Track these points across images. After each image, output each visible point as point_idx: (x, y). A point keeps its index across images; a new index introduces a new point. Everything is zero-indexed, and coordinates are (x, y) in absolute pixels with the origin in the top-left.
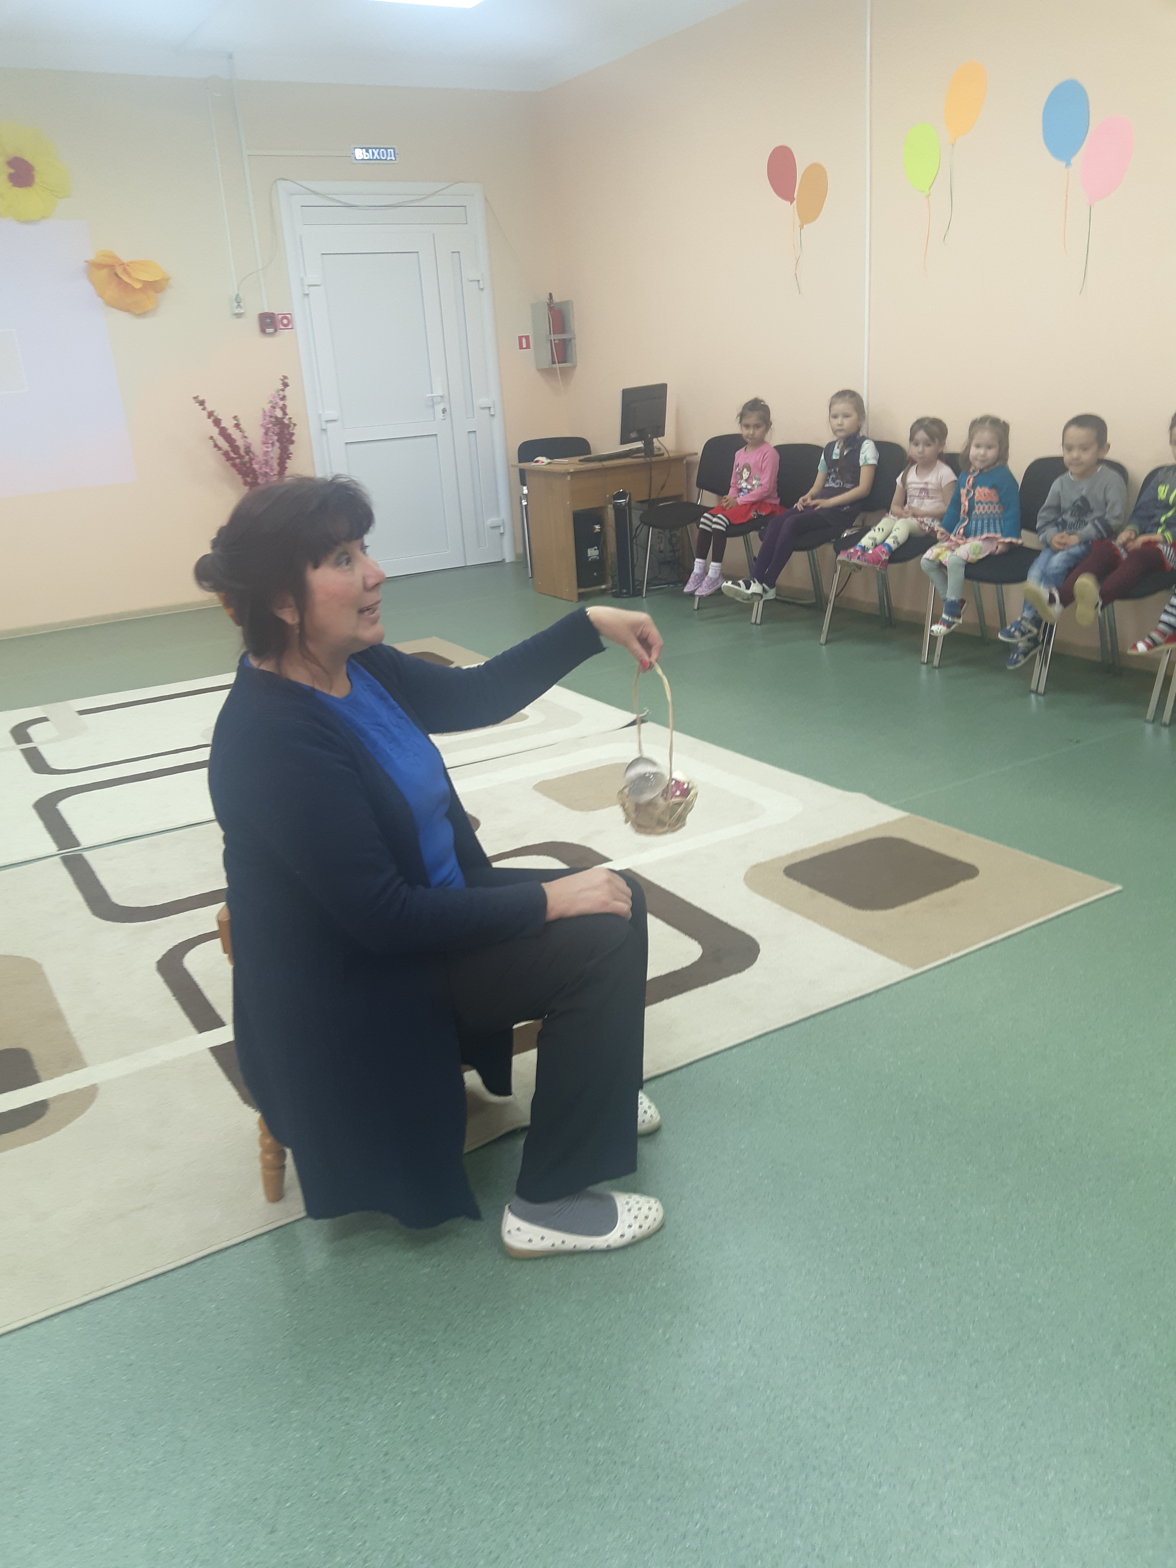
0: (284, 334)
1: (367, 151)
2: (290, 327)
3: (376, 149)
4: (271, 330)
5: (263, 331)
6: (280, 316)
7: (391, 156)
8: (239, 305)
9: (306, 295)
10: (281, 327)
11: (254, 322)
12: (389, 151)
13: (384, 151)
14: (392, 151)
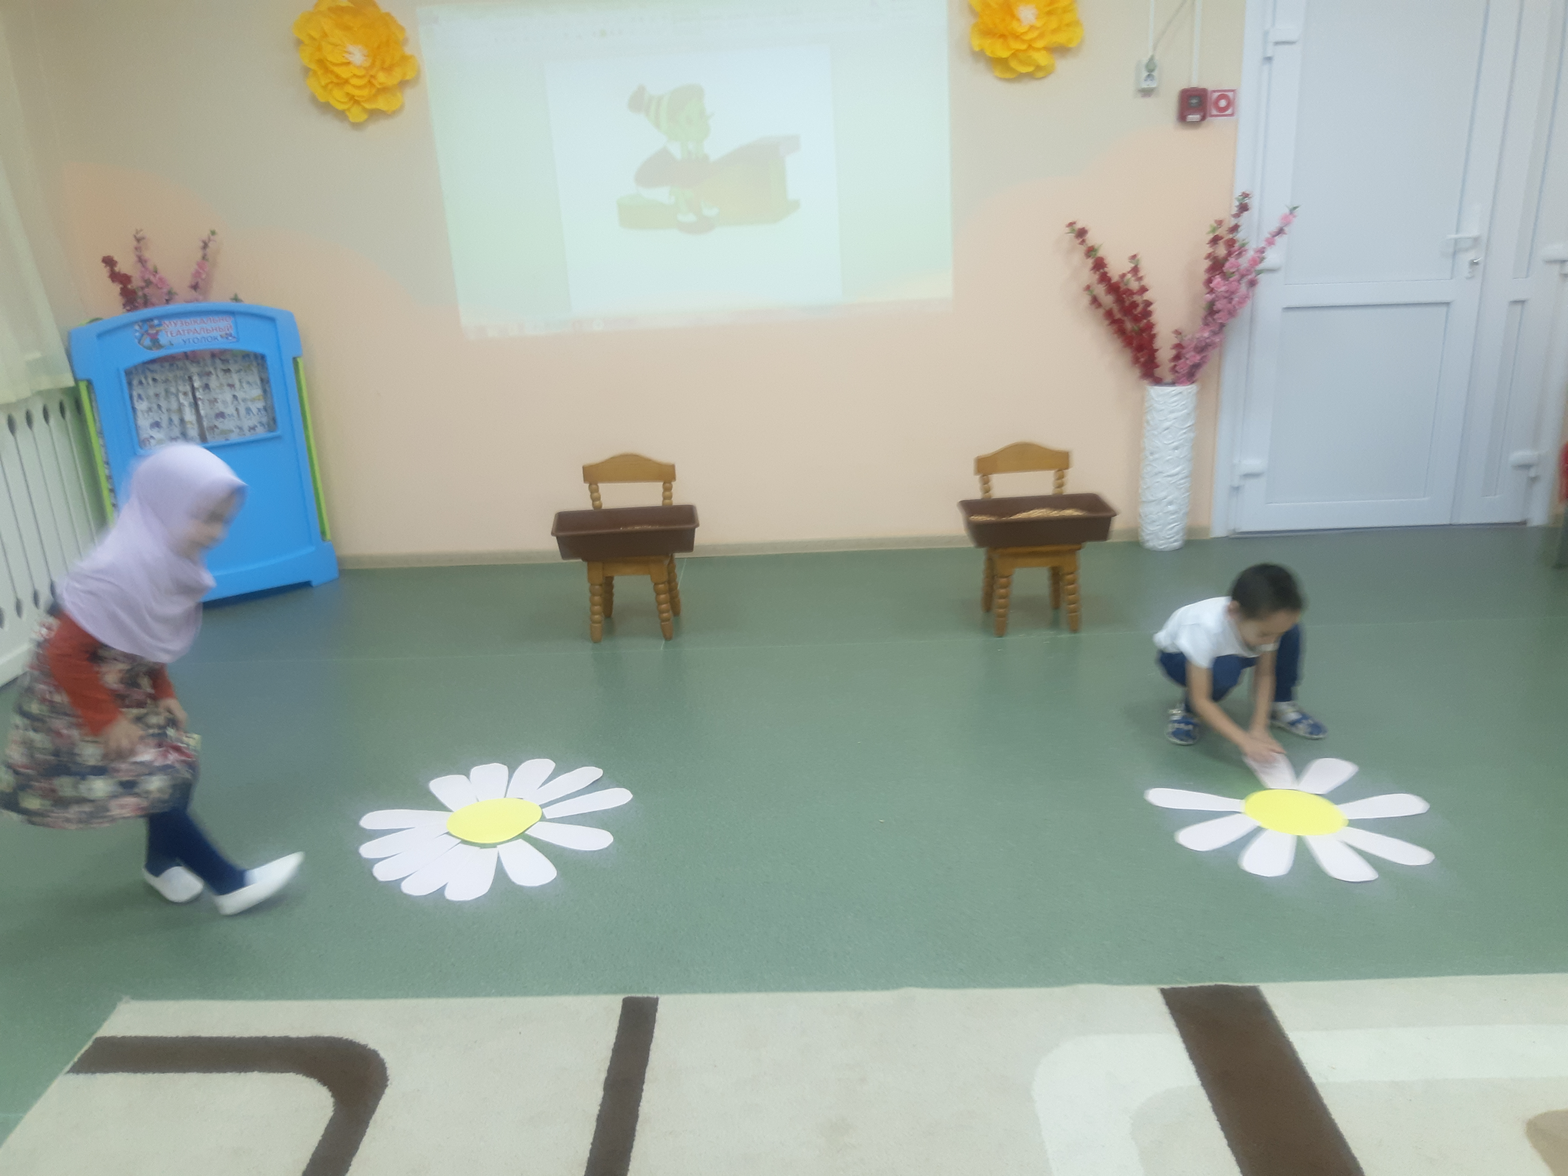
0: (1217, 124)
2: (1229, 112)
4: (1196, 118)
5: (1182, 117)
6: (1216, 95)
8: (1149, 76)
9: (1269, 59)
10: (1214, 112)
11: (1170, 103)
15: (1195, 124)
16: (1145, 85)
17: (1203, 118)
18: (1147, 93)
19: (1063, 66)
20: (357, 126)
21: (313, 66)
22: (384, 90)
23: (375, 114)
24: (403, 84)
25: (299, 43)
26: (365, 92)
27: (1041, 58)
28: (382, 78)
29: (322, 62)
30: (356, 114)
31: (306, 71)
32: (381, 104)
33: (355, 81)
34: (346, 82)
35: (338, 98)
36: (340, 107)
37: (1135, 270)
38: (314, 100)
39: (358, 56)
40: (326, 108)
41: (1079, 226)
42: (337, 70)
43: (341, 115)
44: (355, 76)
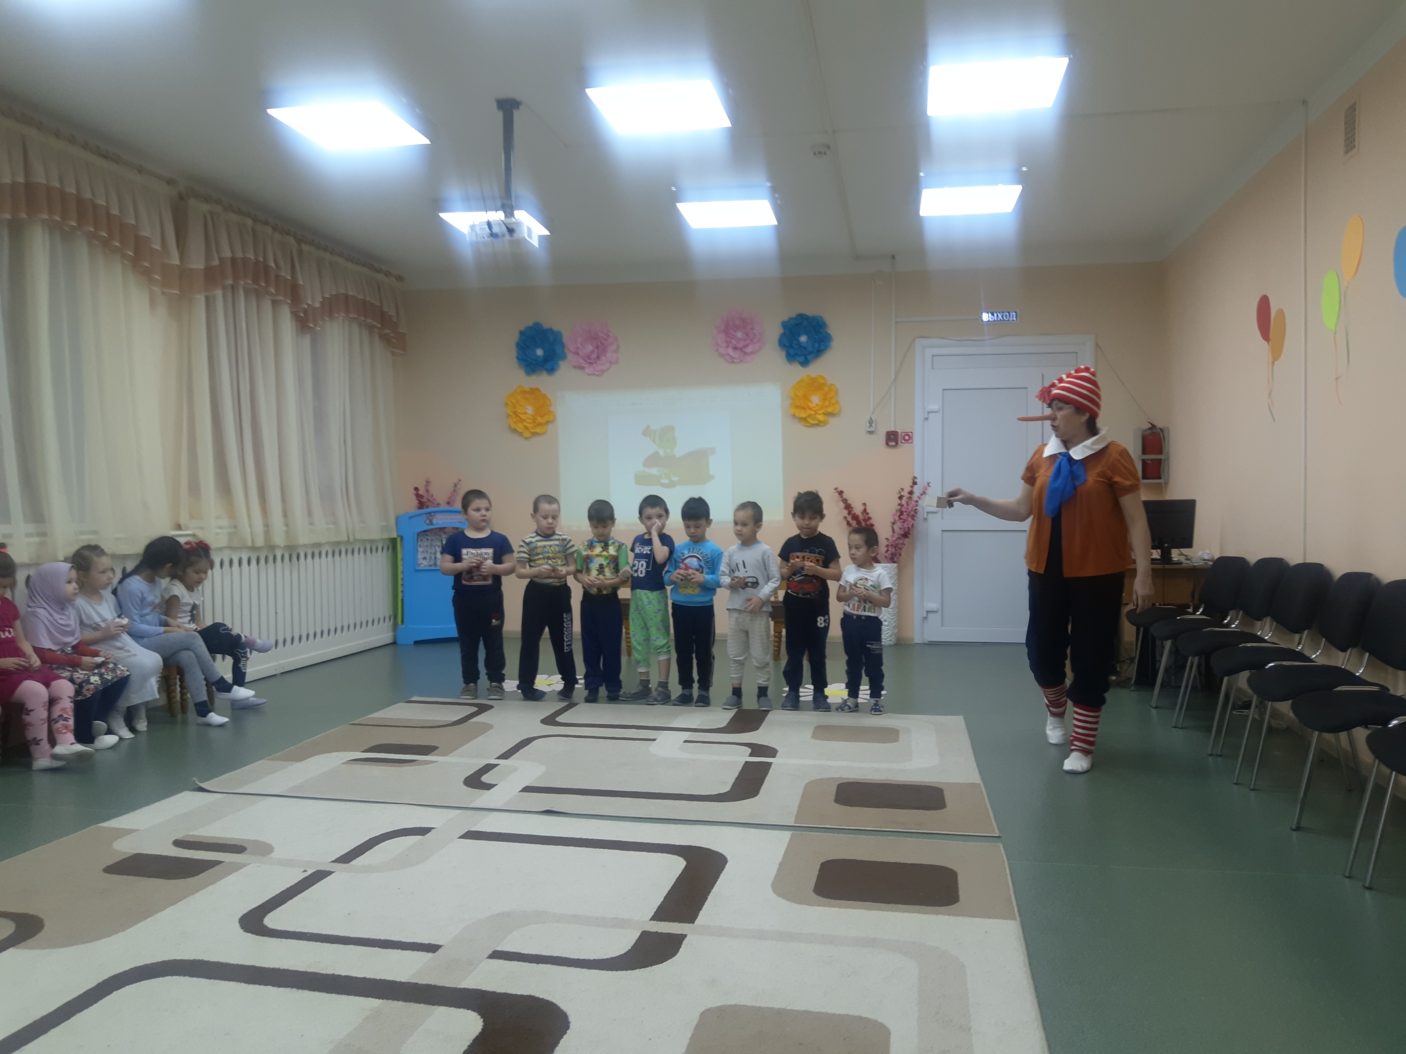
0: (903, 447)
1: (993, 315)
2: (910, 442)
3: (1000, 313)
4: (893, 443)
5: (887, 444)
6: (904, 434)
7: (1013, 318)
8: (871, 425)
9: (927, 419)
10: (903, 441)
11: (881, 437)
12: (1011, 314)
13: (1007, 314)
14: (1014, 314)
15: (893, 447)
16: (869, 430)
17: (897, 444)
18: (871, 433)
19: (832, 421)
20: (526, 438)
21: (511, 414)
22: (540, 424)
23: (535, 434)
24: (548, 422)
25: (507, 404)
26: (531, 425)
27: (821, 418)
28: (540, 420)
29: (515, 413)
30: (527, 434)
31: (508, 416)
32: (538, 430)
33: (528, 421)
34: (525, 420)
35: (520, 427)
36: (520, 430)
37: (865, 510)
38: (510, 427)
39: (530, 410)
40: (514, 431)
41: (839, 489)
42: (521, 416)
43: (520, 434)
44: (528, 418)
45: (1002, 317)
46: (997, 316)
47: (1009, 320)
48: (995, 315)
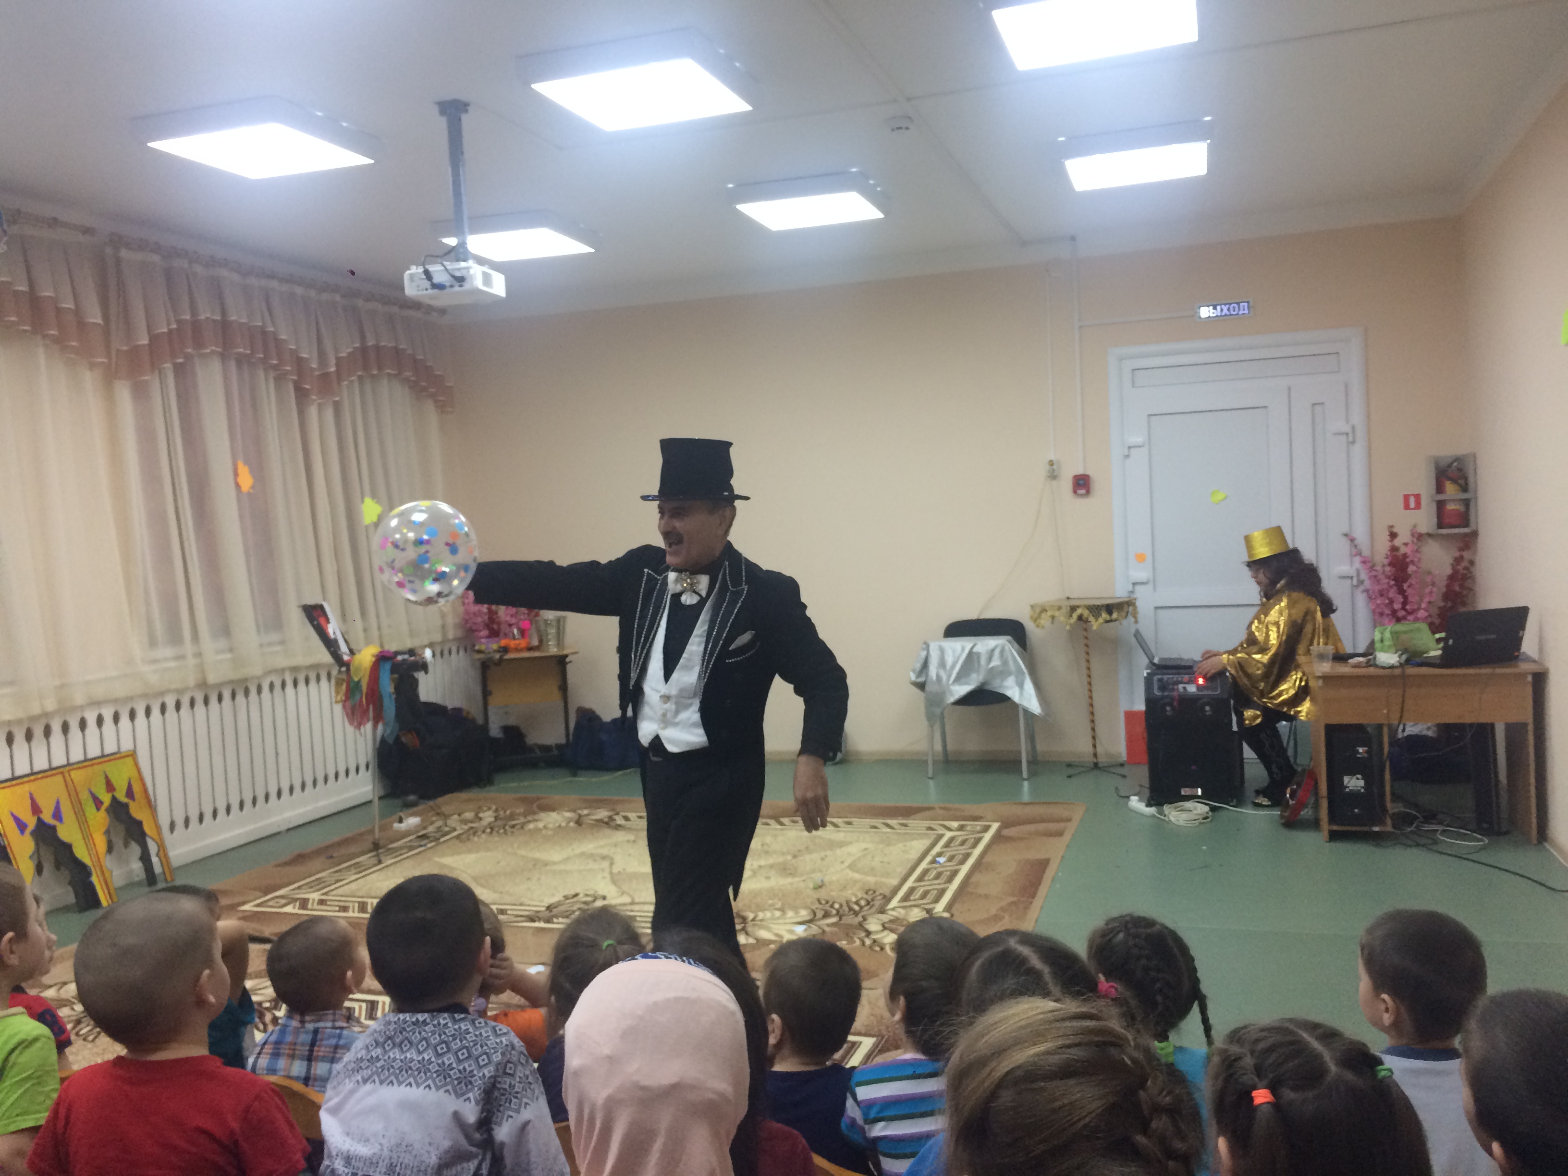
0: (1096, 495)
1: (1215, 308)
3: (1225, 305)
4: (1083, 491)
5: (1075, 492)
7: (1244, 310)
8: (1052, 468)
9: (1128, 456)
11: (1066, 484)
12: (1242, 305)
13: (1235, 305)
14: (1246, 304)
15: (1082, 496)
16: (1049, 474)
17: (1088, 492)
18: (1053, 478)
45: (1229, 310)
46: (1222, 310)
47: (1237, 314)
48: (1218, 308)
